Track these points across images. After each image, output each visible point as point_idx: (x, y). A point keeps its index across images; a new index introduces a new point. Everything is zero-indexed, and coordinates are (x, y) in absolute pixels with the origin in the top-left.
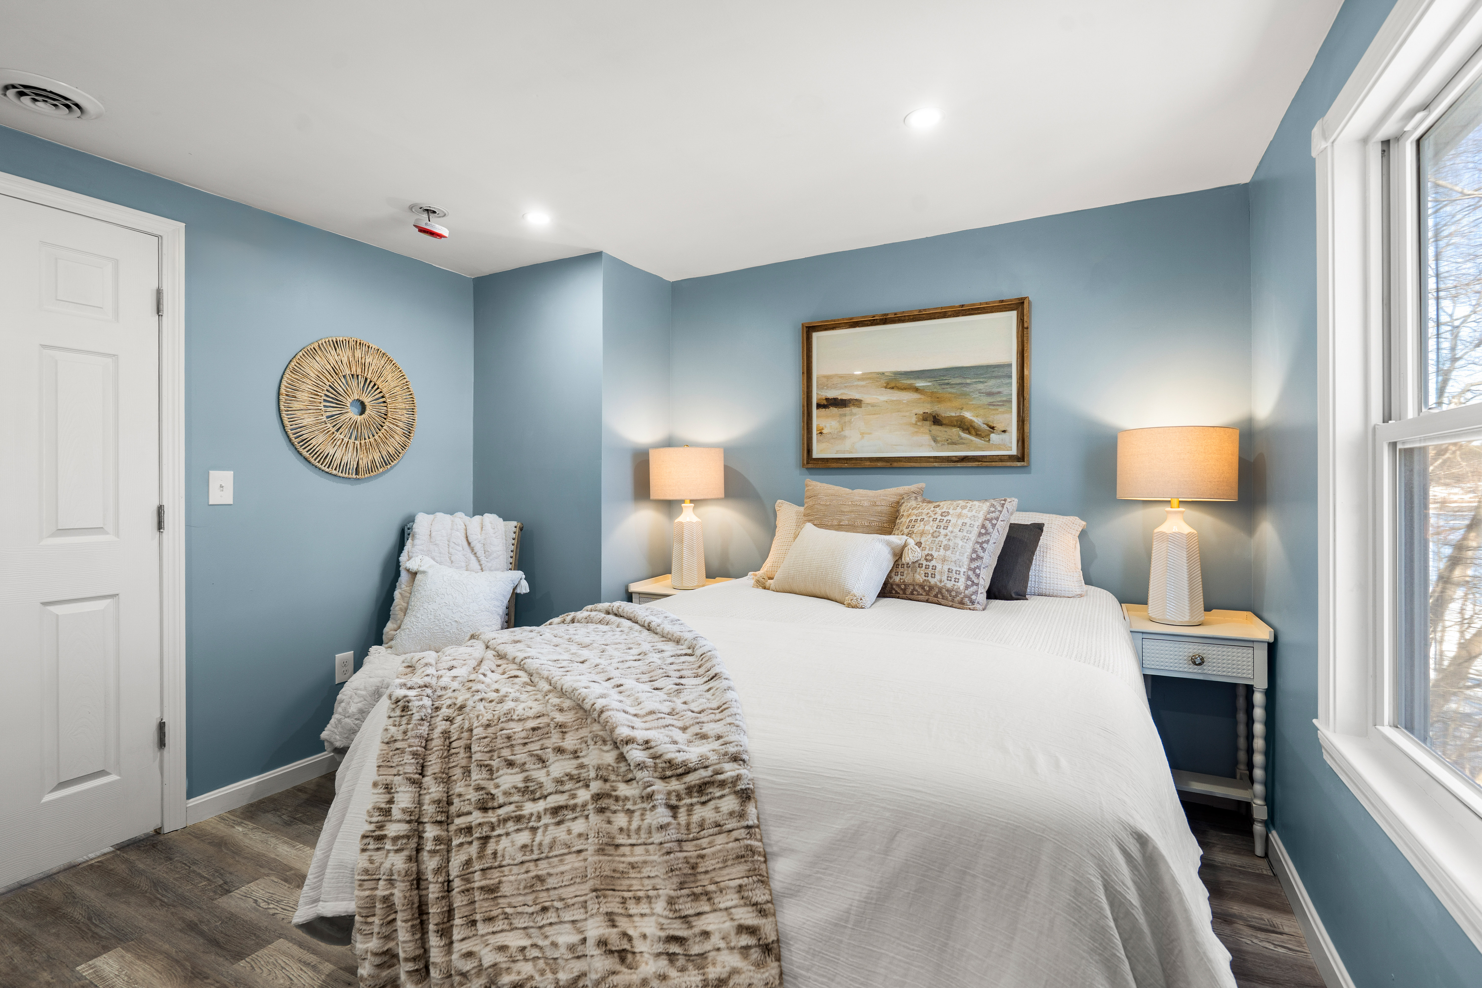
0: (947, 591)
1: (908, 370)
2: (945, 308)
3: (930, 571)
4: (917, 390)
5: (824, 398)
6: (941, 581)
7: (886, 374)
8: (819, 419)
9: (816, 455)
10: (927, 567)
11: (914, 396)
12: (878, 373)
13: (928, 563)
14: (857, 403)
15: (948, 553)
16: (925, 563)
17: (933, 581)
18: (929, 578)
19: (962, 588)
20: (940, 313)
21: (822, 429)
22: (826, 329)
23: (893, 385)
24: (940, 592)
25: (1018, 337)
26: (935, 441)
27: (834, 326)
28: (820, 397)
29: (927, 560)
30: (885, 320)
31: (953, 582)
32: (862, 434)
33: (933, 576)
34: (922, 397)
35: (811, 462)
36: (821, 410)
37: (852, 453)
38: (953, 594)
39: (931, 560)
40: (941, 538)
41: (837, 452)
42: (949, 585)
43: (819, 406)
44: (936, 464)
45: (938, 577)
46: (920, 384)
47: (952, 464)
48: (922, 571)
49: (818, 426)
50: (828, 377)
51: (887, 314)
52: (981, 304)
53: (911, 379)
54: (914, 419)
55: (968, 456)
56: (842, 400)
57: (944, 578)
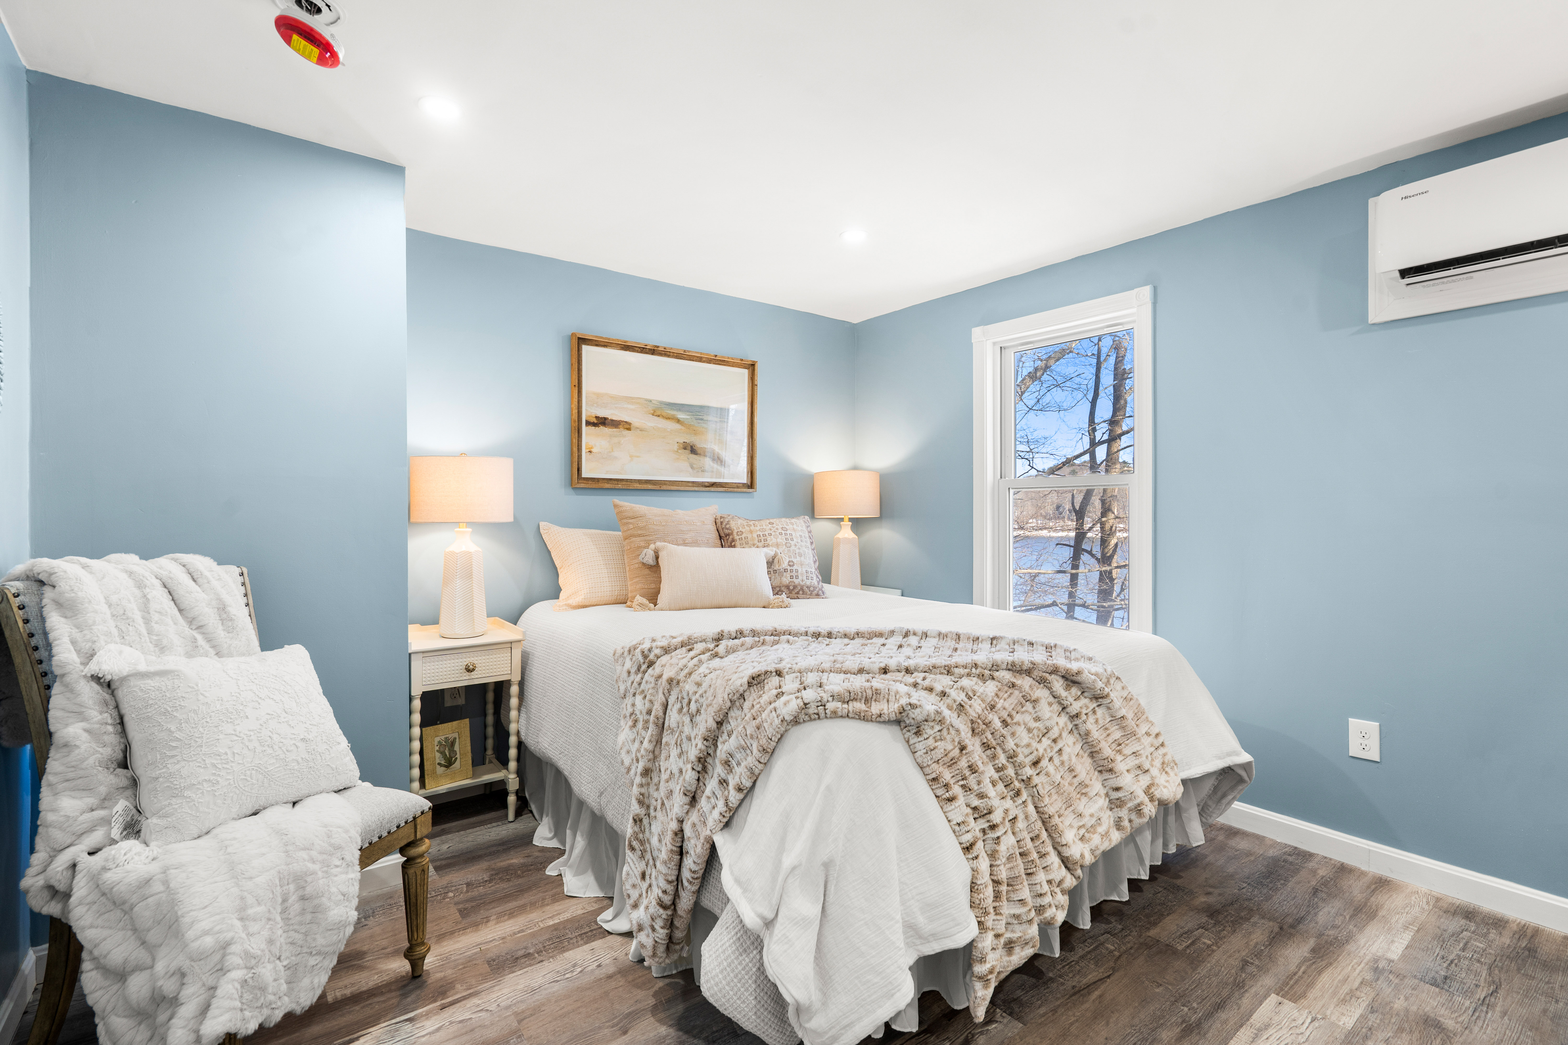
0: (807, 587)
1: (672, 401)
2: (704, 354)
3: (794, 574)
4: (678, 421)
5: (594, 416)
6: (802, 581)
7: (653, 402)
8: (589, 436)
9: (585, 474)
10: (791, 571)
11: (678, 426)
12: (647, 400)
13: (791, 568)
14: (628, 426)
15: (802, 558)
16: (789, 568)
17: (796, 581)
18: (794, 580)
19: (816, 583)
20: (698, 357)
21: (592, 448)
22: (597, 345)
23: (658, 413)
24: (802, 589)
25: (748, 391)
26: (692, 467)
27: (606, 344)
28: (589, 414)
29: (790, 565)
30: (653, 351)
31: (810, 580)
32: (631, 456)
33: (797, 577)
34: (683, 428)
35: (580, 481)
36: (590, 427)
37: (621, 474)
38: (812, 589)
39: (793, 565)
40: (793, 548)
41: (607, 472)
42: (808, 583)
43: (588, 423)
44: (696, 489)
45: (800, 578)
46: (681, 416)
47: (704, 489)
48: (788, 575)
49: (586, 443)
50: (599, 395)
51: (658, 347)
52: (728, 358)
53: (674, 410)
54: (676, 447)
55: (716, 483)
56: (612, 420)
57: (805, 578)
